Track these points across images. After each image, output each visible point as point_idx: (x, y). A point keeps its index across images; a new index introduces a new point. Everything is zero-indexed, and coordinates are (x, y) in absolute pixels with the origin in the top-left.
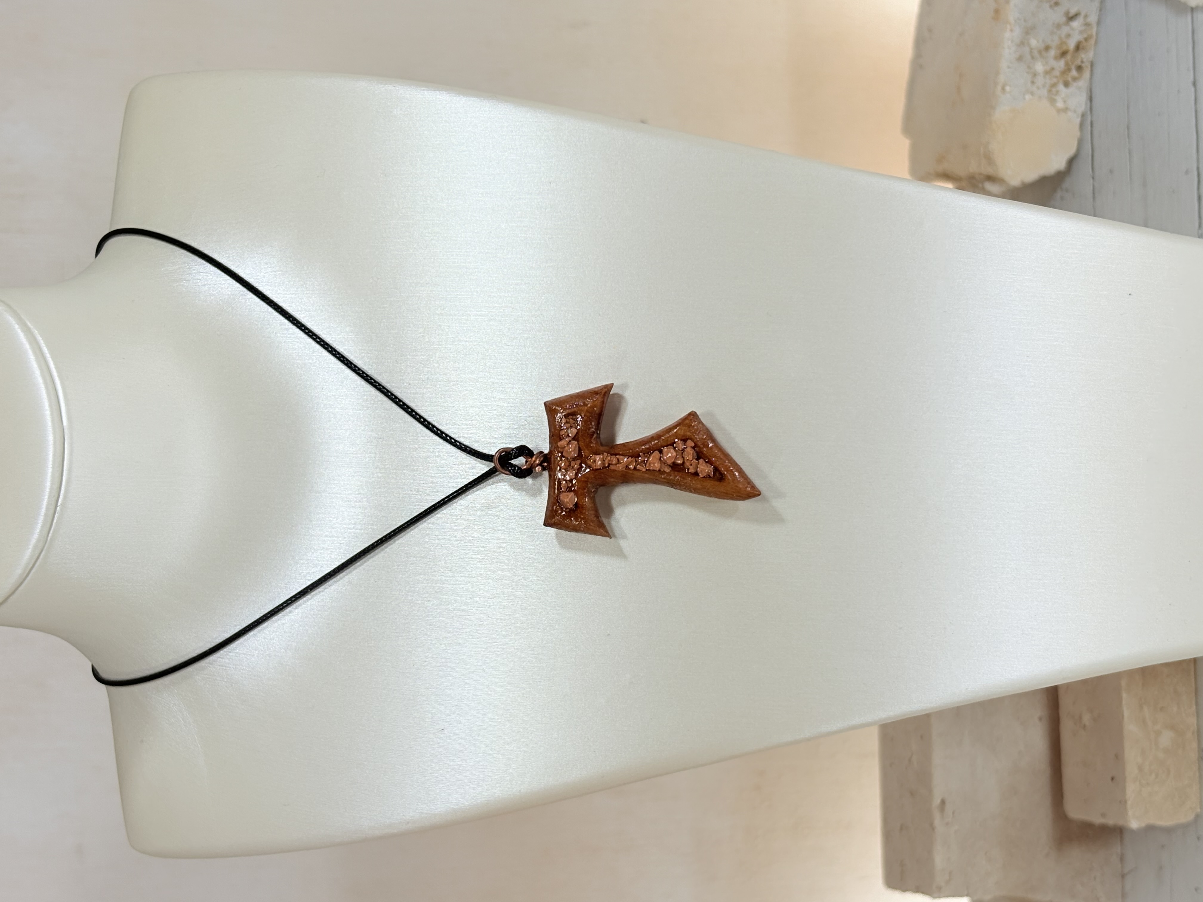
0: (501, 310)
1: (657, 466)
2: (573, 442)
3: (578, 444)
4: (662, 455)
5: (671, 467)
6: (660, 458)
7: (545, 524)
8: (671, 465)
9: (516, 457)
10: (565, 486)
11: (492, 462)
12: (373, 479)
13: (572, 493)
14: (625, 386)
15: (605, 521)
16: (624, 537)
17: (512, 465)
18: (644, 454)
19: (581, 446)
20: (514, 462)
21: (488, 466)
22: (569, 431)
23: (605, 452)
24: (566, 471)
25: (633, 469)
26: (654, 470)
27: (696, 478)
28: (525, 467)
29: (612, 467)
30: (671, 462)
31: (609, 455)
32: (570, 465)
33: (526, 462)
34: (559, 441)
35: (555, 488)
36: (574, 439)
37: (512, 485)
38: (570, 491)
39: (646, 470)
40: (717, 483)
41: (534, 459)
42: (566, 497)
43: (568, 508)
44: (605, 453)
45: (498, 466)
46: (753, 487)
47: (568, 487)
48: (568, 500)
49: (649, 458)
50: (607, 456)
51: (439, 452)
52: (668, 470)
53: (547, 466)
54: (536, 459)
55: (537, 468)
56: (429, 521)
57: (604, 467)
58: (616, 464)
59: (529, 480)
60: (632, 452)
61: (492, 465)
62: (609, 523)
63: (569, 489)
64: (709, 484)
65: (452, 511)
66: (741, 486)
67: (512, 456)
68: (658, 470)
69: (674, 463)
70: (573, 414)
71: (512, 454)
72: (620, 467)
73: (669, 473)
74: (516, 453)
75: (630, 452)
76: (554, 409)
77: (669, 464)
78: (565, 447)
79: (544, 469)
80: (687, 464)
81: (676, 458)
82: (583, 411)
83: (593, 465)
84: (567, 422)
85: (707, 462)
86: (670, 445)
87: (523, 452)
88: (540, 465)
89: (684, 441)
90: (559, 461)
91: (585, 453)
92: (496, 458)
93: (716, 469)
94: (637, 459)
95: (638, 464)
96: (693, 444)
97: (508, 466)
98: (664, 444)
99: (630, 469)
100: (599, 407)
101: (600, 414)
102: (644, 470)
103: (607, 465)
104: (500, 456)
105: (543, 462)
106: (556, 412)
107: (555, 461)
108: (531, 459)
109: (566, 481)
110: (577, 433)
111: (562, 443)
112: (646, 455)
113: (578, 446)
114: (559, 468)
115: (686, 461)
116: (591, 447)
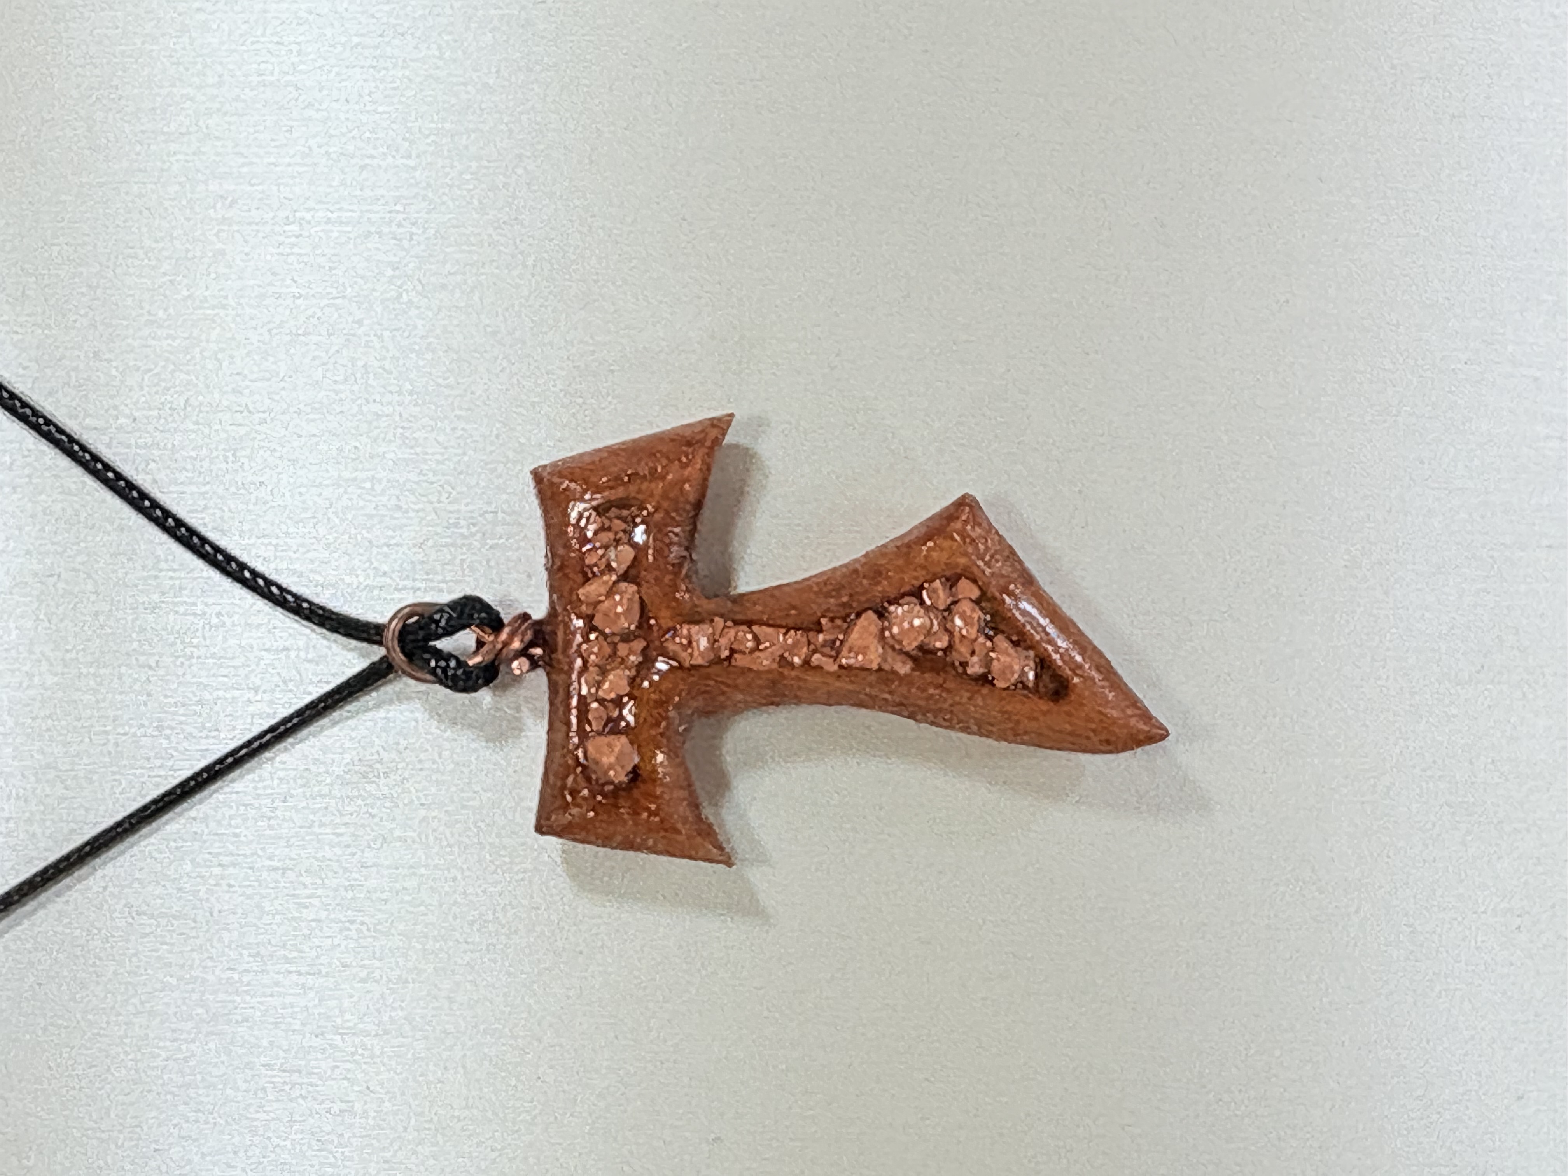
1: (874, 657)
2: (623, 585)
3: (639, 592)
4: (886, 624)
5: (914, 659)
6: (882, 630)
7: (540, 829)
8: (914, 653)
9: (450, 631)
10: (601, 717)
11: (380, 643)
13: (624, 739)
17: (438, 654)
18: (832, 620)
19: (645, 598)
20: (443, 644)
21: (363, 656)
22: (612, 554)
23: (717, 615)
24: (604, 672)
25: (802, 666)
26: (863, 669)
27: (985, 690)
28: (478, 659)
29: (740, 660)
30: (915, 644)
31: (729, 623)
32: (614, 654)
33: (480, 644)
34: (584, 584)
35: (568, 724)
36: (625, 577)
37: (435, 713)
38: (616, 731)
39: (841, 667)
40: (1044, 705)
41: (504, 636)
42: (606, 750)
43: (612, 783)
44: (717, 619)
45: (399, 657)
46: (1146, 716)
47: (609, 720)
48: (612, 759)
49: (846, 632)
50: (725, 627)
51: (219, 614)
52: (904, 668)
53: (541, 657)
54: (512, 635)
55: (515, 664)
57: (718, 661)
58: (752, 651)
59: (485, 696)
60: (799, 614)
61: (377, 653)
63: (613, 726)
64: (1020, 707)
66: (1115, 714)
67: (437, 626)
68: (875, 666)
69: (920, 648)
70: (623, 504)
71: (439, 621)
72: (765, 661)
73: (906, 675)
74: (450, 618)
75: (788, 615)
76: (567, 489)
77: (908, 649)
78: (600, 602)
79: (534, 664)
80: (963, 649)
81: (929, 633)
82: (652, 495)
83: (684, 655)
84: (602, 529)
85: (1016, 644)
86: (910, 594)
87: (471, 616)
88: (523, 653)
89: (952, 582)
90: (579, 645)
91: (663, 617)
92: (391, 635)
93: (1043, 664)
94: (811, 634)
95: (815, 652)
96: (975, 593)
97: (427, 656)
98: (893, 594)
99: (792, 665)
100: (694, 483)
101: (698, 505)
102: (835, 668)
103: (725, 653)
104: (405, 626)
105: (532, 644)
106: (570, 497)
107: (568, 643)
108: (497, 636)
109: (601, 701)
110: (635, 558)
111: (592, 590)
112: (839, 622)
113: (637, 596)
114: (579, 662)
115: (957, 640)
116: (676, 600)
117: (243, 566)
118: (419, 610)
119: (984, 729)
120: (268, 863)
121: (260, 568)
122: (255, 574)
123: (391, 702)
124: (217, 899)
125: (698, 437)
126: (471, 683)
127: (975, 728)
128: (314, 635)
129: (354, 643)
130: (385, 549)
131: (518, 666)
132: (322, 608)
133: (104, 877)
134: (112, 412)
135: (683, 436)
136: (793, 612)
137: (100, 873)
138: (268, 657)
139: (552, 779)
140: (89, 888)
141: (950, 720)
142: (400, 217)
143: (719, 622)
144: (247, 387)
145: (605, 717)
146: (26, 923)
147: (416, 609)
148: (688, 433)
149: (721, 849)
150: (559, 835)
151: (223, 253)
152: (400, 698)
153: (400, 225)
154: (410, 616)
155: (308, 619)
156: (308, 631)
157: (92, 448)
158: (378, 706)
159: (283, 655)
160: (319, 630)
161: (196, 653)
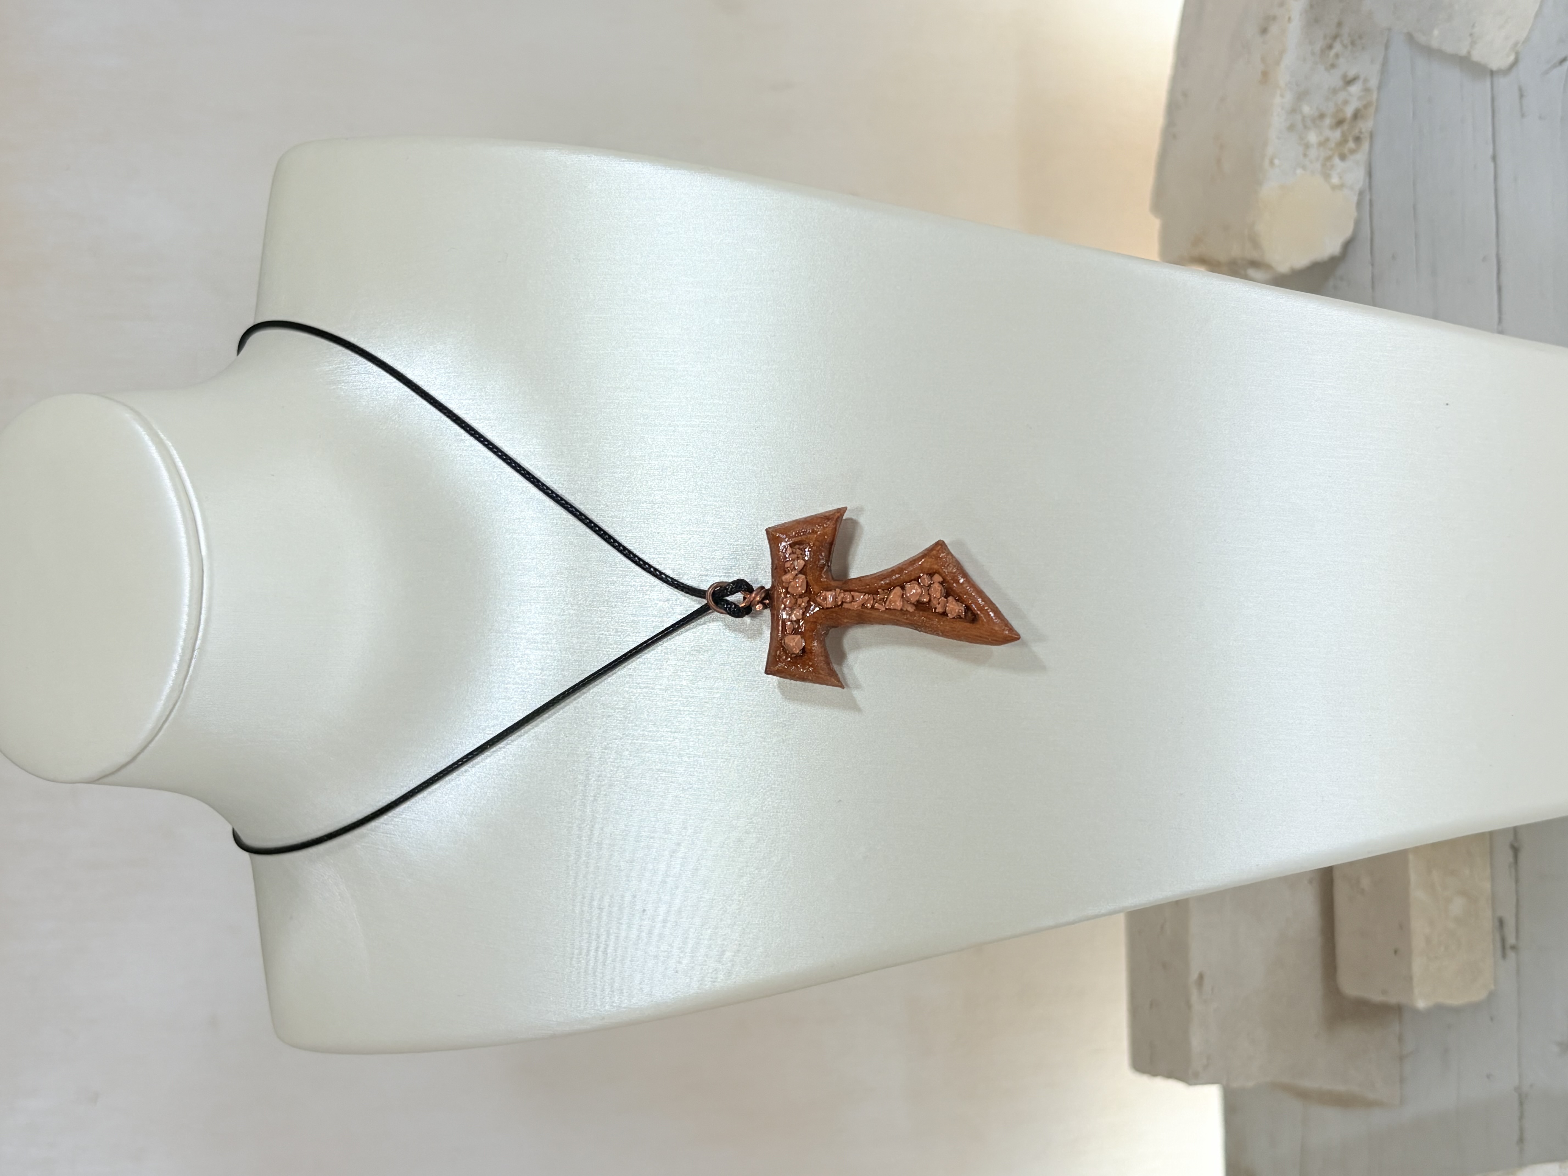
0: (715, 420)
1: (899, 604)
2: (800, 575)
3: (806, 578)
4: (904, 592)
5: (916, 606)
6: (903, 595)
7: (767, 672)
8: (916, 603)
9: (732, 593)
11: (704, 598)
12: (564, 617)
13: (799, 636)
14: (860, 510)
15: (836, 667)
16: (858, 687)
17: (728, 602)
18: (883, 590)
19: (809, 581)
20: (730, 598)
21: (699, 603)
22: (796, 563)
23: (837, 588)
24: (792, 609)
25: (871, 608)
26: (895, 609)
27: (944, 619)
28: (743, 605)
29: (845, 606)
30: (915, 600)
31: (842, 591)
32: (796, 603)
33: (745, 598)
34: (784, 574)
35: (778, 630)
36: (801, 572)
37: (727, 626)
38: (797, 633)
39: (886, 609)
40: (968, 625)
41: (753, 595)
42: (792, 641)
43: (794, 654)
45: (712, 604)
46: (1011, 629)
47: (794, 629)
48: (795, 644)
49: (889, 595)
50: (840, 592)
51: (641, 586)
52: (911, 609)
53: (768, 603)
54: (757, 595)
55: (757, 607)
56: (629, 666)
57: (837, 606)
58: (851, 602)
59: (747, 619)
60: (870, 588)
61: (704, 602)
62: (841, 670)
63: (795, 632)
64: (959, 625)
65: (657, 655)
66: (997, 628)
67: (727, 591)
68: (899, 609)
69: (918, 601)
70: (800, 543)
71: (728, 589)
72: (855, 606)
73: (913, 612)
74: (732, 588)
75: (866, 588)
76: (779, 536)
77: (913, 602)
78: (791, 582)
79: (765, 606)
80: (934, 602)
81: (921, 595)
82: (812, 539)
83: (824, 603)
84: (793, 553)
85: (957, 600)
86: (914, 580)
87: (741, 587)
88: (761, 602)
89: (931, 575)
90: (783, 599)
91: (814, 588)
92: (709, 594)
93: (968, 608)
94: (874, 596)
95: (876, 602)
96: (941, 579)
97: (723, 603)
98: (907, 579)
99: (867, 607)
100: (830, 535)
101: (831, 544)
102: (884, 609)
103: (840, 603)
104: (714, 591)
105: (764, 598)
106: (780, 540)
107: (778, 598)
108: (750, 595)
109: (791, 621)
110: (804, 566)
111: (787, 577)
112: (886, 591)
113: (805, 581)
114: (783, 606)
115: (932, 599)
116: (821, 582)
117: (650, 566)
118: (721, 585)
119: (945, 634)
120: (660, 687)
121: (658, 567)
122: (656, 570)
123: (710, 622)
124: (639, 702)
125: (831, 516)
126: (740, 614)
127: (941, 634)
128: (679, 595)
129: (695, 598)
130: (708, 560)
131: (759, 607)
132: (682, 584)
133: (592, 692)
134: (598, 503)
135: (826, 516)
136: (868, 587)
137: (591, 691)
138: (661, 603)
139: (771, 651)
140: (586, 697)
141: (931, 631)
142: (715, 424)
143: (838, 590)
144: (653, 493)
145: (792, 628)
146: (561, 711)
147: (719, 584)
148: (827, 514)
149: (839, 681)
150: (774, 674)
151: (643, 438)
152: (713, 620)
153: (716, 428)
154: (716, 587)
155: (676, 588)
156: (677, 593)
157: (590, 517)
158: (704, 623)
159: (666, 603)
160: (681, 592)
161: (632, 601)
